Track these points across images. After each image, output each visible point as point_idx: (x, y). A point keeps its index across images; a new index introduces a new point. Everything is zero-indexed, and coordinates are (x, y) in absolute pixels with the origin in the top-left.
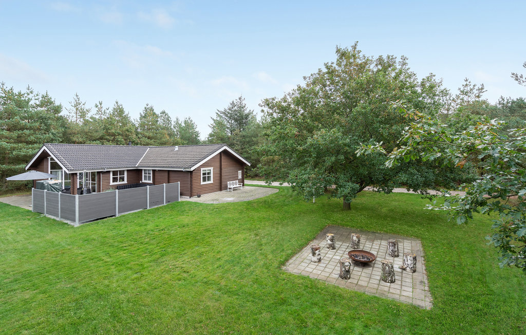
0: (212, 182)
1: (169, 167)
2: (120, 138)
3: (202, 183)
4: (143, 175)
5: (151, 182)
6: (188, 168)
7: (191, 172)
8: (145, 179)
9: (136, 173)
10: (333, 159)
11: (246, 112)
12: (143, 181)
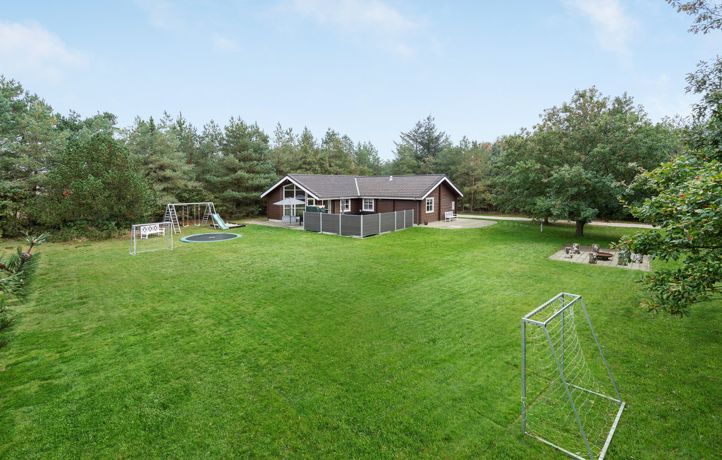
0: (433, 211)
1: (394, 197)
2: (317, 167)
3: (427, 212)
4: (363, 204)
5: (373, 210)
6: (419, 197)
7: (420, 201)
8: (366, 207)
9: (357, 202)
10: (576, 189)
11: (436, 134)
12: (364, 210)
